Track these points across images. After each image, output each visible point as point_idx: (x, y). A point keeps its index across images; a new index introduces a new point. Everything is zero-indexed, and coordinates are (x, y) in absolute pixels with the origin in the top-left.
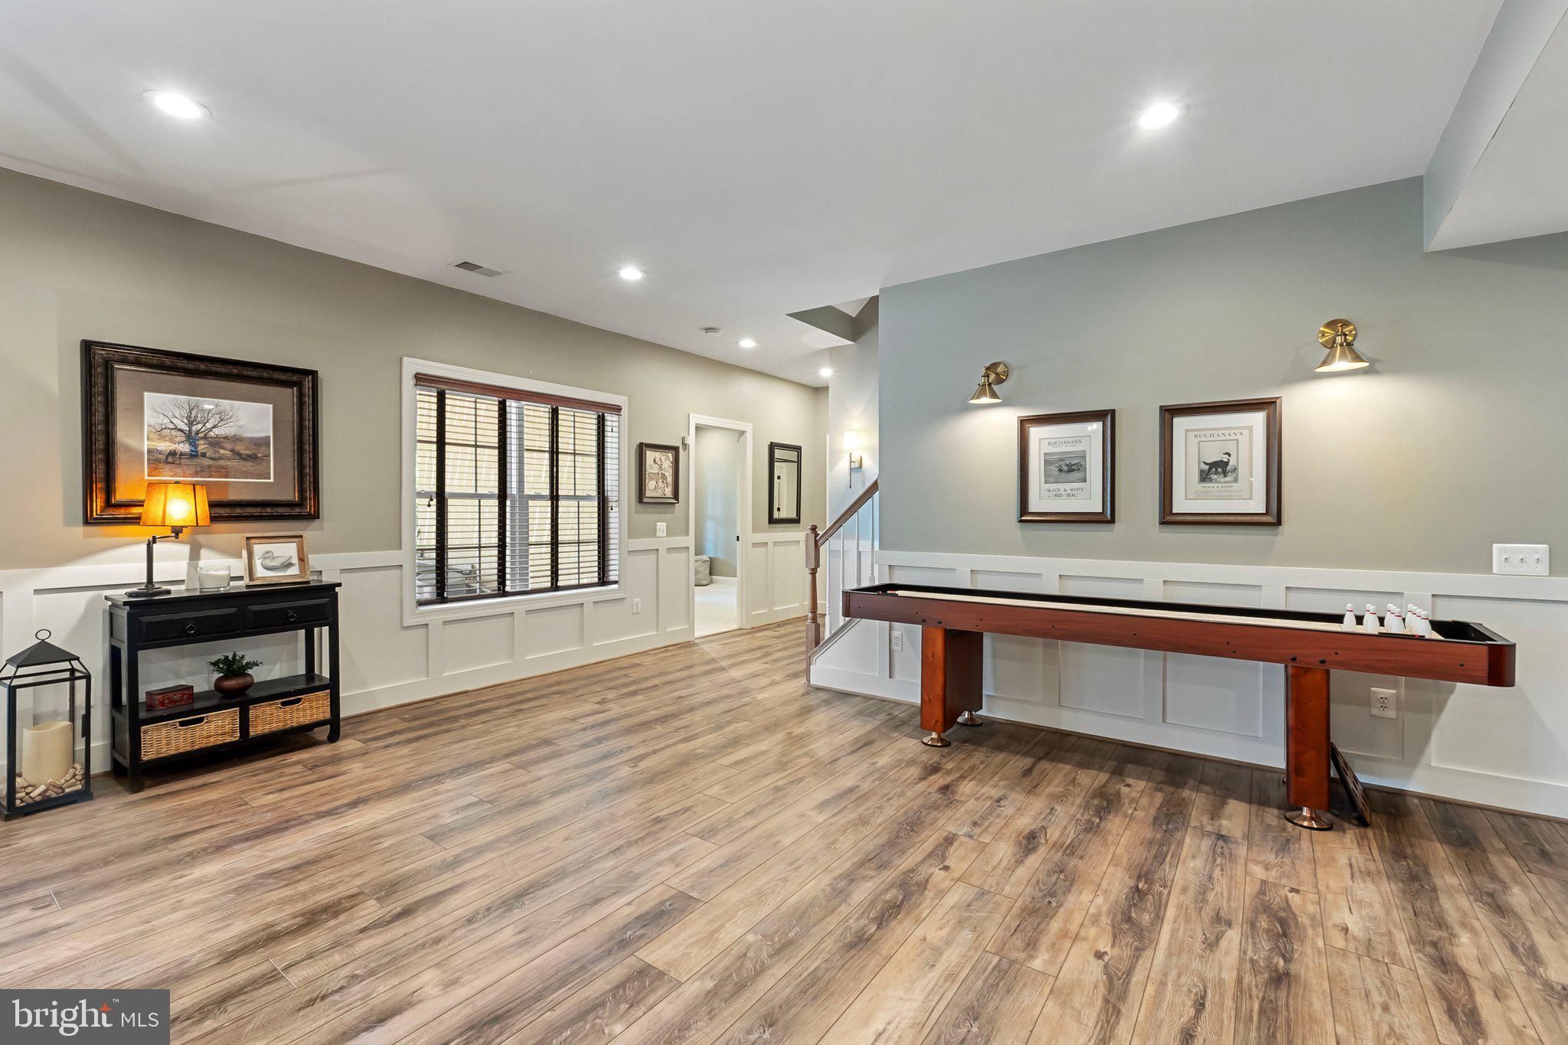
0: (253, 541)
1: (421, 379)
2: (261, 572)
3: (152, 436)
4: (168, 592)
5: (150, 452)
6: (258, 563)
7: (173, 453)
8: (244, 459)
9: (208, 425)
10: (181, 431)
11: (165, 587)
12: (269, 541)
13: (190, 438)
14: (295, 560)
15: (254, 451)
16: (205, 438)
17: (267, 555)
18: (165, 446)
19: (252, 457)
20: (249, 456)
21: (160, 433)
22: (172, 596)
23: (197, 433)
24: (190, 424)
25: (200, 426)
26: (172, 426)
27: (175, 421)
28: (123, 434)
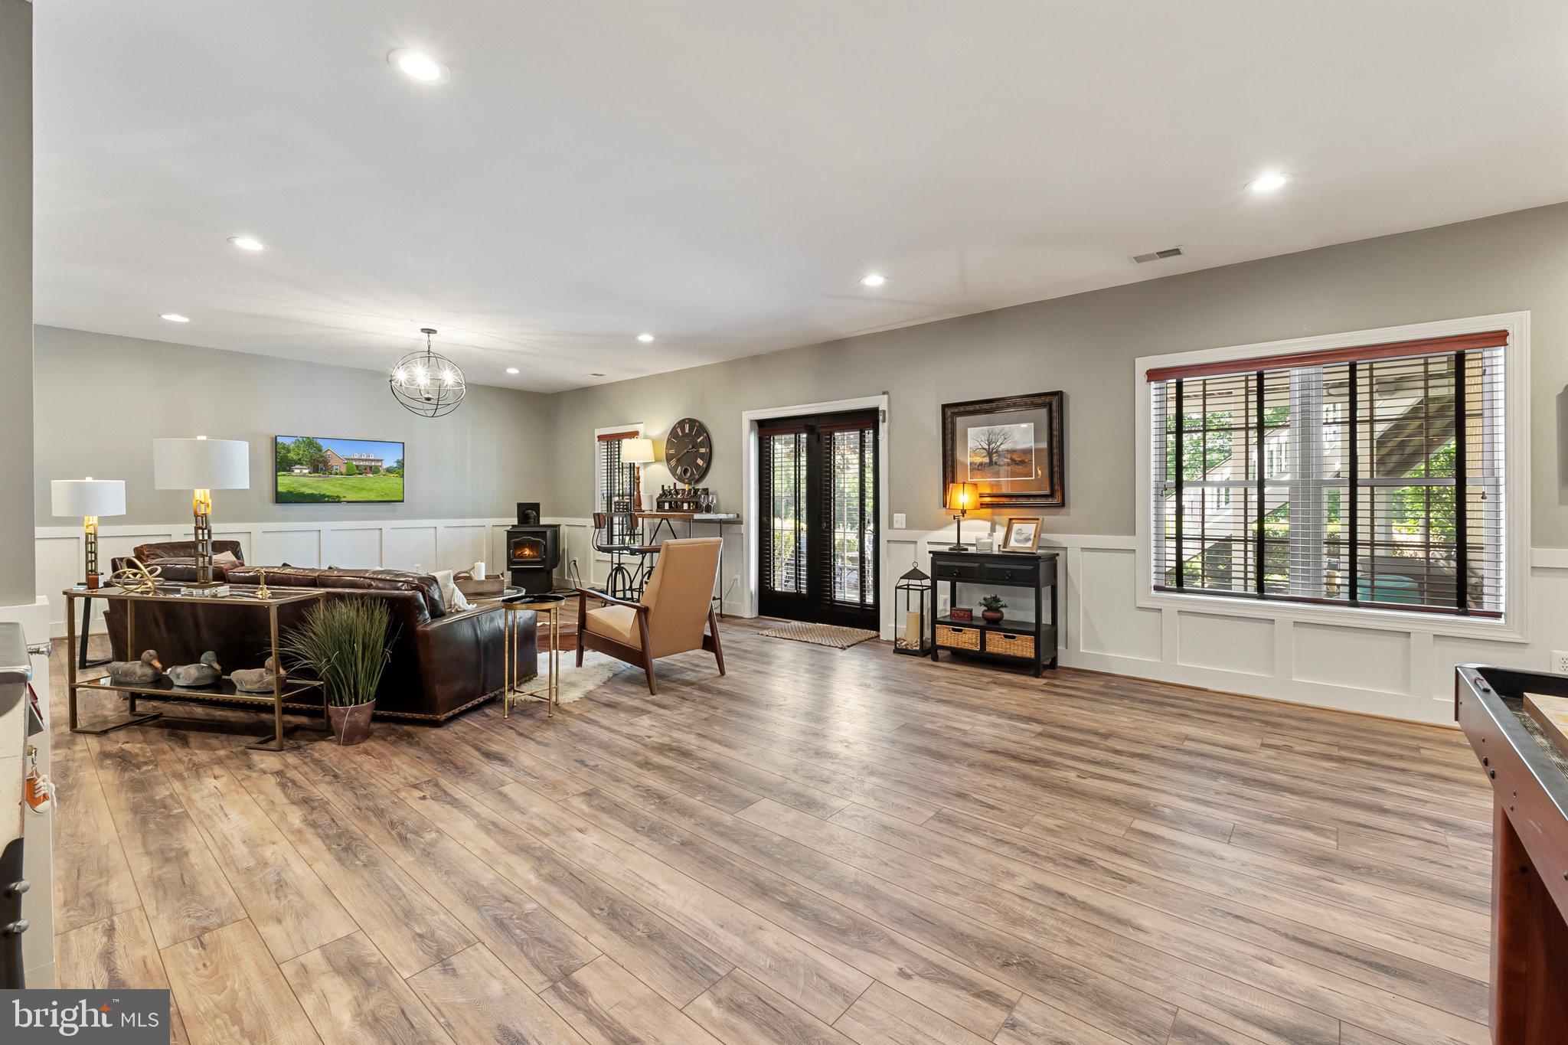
0: (1014, 521)
1: (1154, 375)
2: (1013, 544)
3: (972, 454)
4: (967, 550)
5: (971, 463)
6: (1013, 536)
7: (981, 464)
8: (1018, 464)
9: (998, 444)
10: (985, 449)
11: (965, 547)
12: (1024, 521)
13: (990, 453)
14: (1032, 537)
15: (1023, 458)
16: (996, 452)
17: (1019, 532)
18: (978, 460)
19: (1022, 462)
20: (1020, 461)
21: (975, 452)
22: (969, 552)
23: (993, 449)
24: (989, 445)
25: (994, 445)
26: (980, 447)
27: (982, 443)
28: (959, 456)
